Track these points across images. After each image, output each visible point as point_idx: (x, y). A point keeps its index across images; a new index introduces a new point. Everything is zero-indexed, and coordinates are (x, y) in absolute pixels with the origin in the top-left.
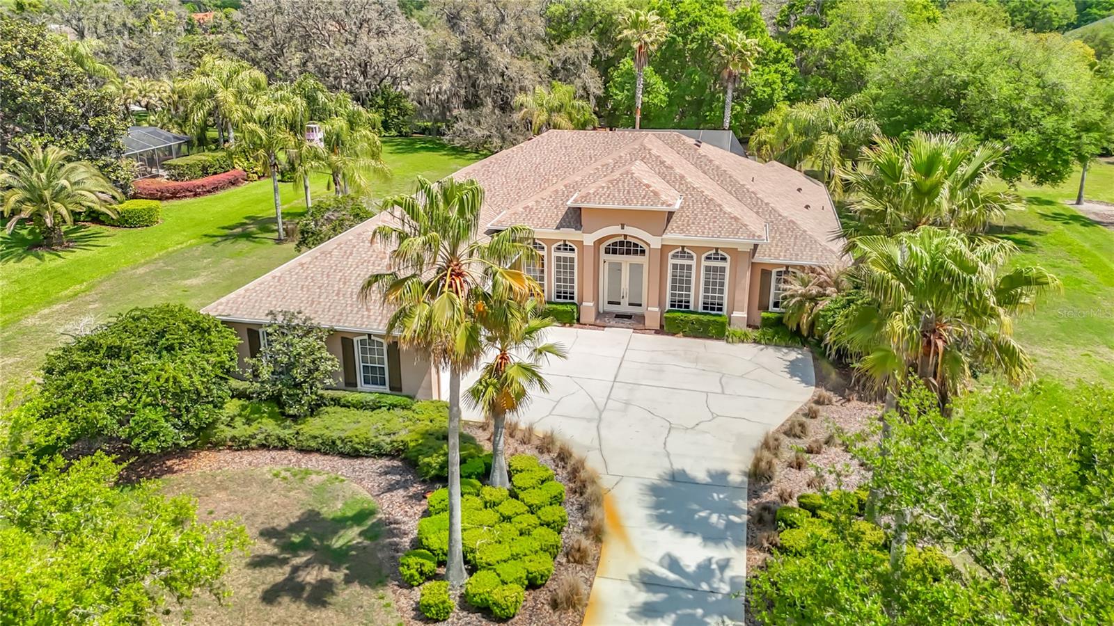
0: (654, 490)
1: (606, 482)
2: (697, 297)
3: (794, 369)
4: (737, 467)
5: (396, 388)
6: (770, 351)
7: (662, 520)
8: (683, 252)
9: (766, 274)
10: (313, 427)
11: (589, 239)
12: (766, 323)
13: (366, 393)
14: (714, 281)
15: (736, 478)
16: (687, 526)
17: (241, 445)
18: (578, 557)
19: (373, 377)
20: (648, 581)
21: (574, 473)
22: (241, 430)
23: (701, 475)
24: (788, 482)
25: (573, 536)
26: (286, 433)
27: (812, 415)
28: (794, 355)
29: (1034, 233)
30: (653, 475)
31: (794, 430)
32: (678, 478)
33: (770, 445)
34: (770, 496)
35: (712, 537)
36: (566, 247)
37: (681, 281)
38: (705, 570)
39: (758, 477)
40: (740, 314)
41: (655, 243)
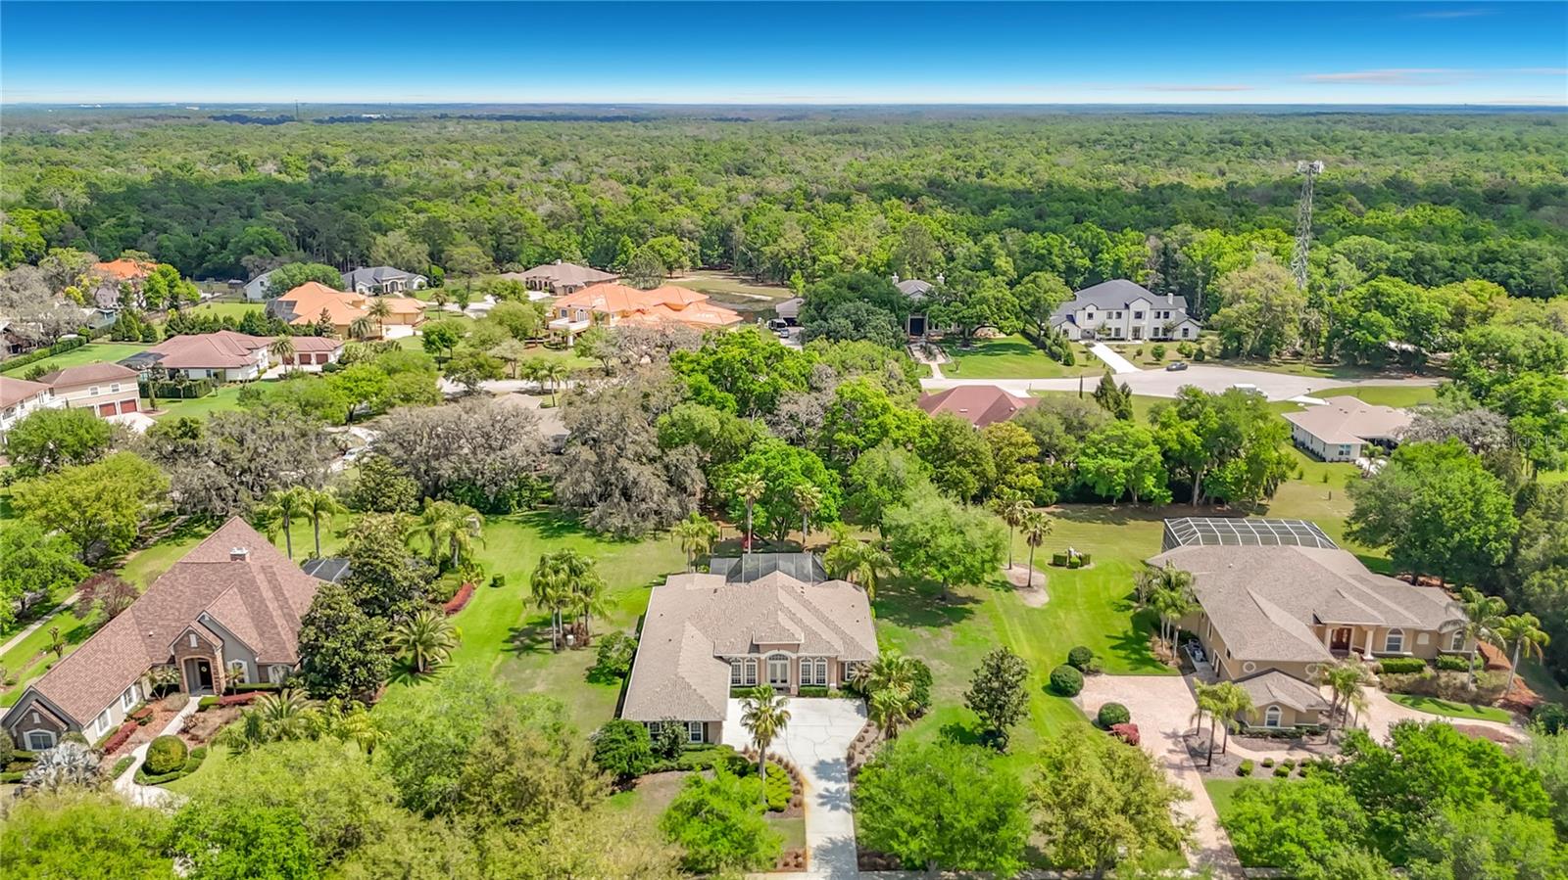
0: (815, 768)
1: (798, 768)
2: (813, 678)
3: (858, 710)
4: (842, 756)
5: (706, 740)
6: (848, 701)
7: (821, 778)
8: (806, 660)
9: (843, 664)
10: (683, 760)
11: (763, 657)
12: (845, 688)
13: (697, 744)
14: (821, 671)
15: (843, 760)
16: (829, 779)
17: (655, 771)
18: (797, 792)
19: (695, 737)
20: (821, 796)
21: (786, 766)
22: (654, 766)
23: (830, 761)
24: (860, 759)
25: (792, 786)
26: (674, 764)
27: (866, 731)
28: (858, 702)
29: (977, 602)
30: (814, 763)
31: (861, 739)
32: (822, 763)
33: (853, 747)
34: (854, 765)
35: (837, 781)
36: (751, 660)
37: (807, 672)
38: (838, 791)
39: (850, 759)
40: (833, 685)
41: (794, 656)
